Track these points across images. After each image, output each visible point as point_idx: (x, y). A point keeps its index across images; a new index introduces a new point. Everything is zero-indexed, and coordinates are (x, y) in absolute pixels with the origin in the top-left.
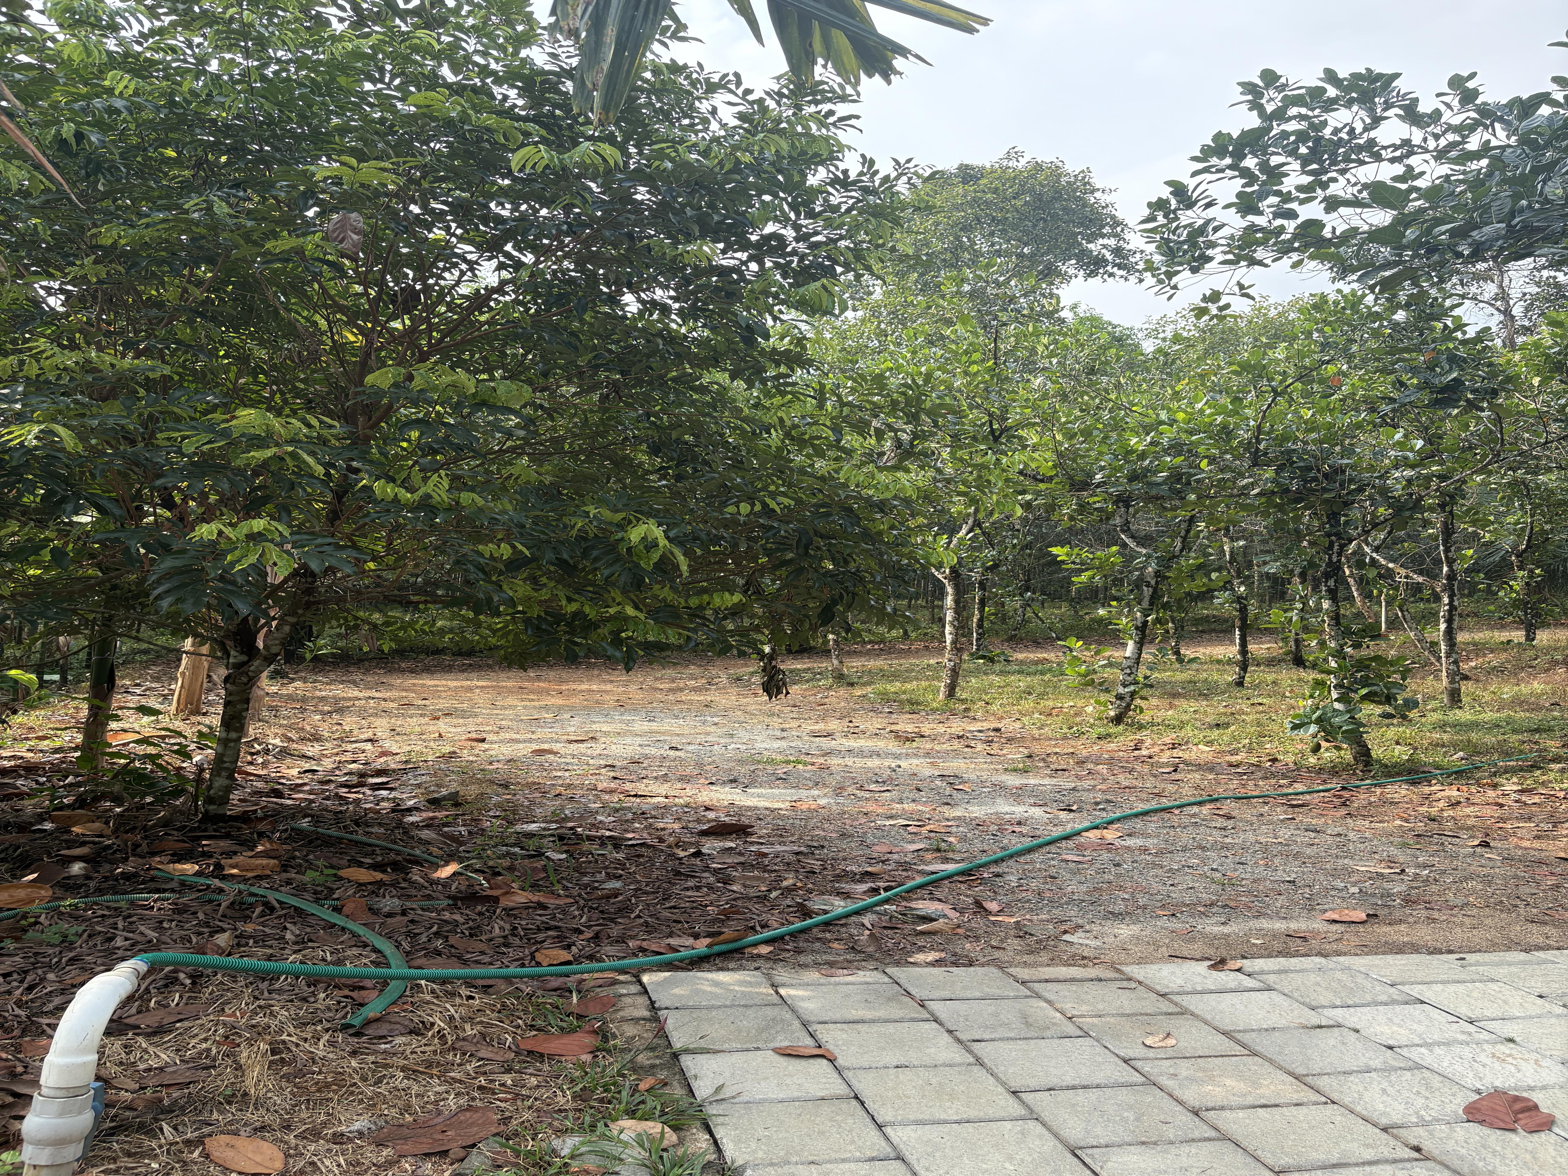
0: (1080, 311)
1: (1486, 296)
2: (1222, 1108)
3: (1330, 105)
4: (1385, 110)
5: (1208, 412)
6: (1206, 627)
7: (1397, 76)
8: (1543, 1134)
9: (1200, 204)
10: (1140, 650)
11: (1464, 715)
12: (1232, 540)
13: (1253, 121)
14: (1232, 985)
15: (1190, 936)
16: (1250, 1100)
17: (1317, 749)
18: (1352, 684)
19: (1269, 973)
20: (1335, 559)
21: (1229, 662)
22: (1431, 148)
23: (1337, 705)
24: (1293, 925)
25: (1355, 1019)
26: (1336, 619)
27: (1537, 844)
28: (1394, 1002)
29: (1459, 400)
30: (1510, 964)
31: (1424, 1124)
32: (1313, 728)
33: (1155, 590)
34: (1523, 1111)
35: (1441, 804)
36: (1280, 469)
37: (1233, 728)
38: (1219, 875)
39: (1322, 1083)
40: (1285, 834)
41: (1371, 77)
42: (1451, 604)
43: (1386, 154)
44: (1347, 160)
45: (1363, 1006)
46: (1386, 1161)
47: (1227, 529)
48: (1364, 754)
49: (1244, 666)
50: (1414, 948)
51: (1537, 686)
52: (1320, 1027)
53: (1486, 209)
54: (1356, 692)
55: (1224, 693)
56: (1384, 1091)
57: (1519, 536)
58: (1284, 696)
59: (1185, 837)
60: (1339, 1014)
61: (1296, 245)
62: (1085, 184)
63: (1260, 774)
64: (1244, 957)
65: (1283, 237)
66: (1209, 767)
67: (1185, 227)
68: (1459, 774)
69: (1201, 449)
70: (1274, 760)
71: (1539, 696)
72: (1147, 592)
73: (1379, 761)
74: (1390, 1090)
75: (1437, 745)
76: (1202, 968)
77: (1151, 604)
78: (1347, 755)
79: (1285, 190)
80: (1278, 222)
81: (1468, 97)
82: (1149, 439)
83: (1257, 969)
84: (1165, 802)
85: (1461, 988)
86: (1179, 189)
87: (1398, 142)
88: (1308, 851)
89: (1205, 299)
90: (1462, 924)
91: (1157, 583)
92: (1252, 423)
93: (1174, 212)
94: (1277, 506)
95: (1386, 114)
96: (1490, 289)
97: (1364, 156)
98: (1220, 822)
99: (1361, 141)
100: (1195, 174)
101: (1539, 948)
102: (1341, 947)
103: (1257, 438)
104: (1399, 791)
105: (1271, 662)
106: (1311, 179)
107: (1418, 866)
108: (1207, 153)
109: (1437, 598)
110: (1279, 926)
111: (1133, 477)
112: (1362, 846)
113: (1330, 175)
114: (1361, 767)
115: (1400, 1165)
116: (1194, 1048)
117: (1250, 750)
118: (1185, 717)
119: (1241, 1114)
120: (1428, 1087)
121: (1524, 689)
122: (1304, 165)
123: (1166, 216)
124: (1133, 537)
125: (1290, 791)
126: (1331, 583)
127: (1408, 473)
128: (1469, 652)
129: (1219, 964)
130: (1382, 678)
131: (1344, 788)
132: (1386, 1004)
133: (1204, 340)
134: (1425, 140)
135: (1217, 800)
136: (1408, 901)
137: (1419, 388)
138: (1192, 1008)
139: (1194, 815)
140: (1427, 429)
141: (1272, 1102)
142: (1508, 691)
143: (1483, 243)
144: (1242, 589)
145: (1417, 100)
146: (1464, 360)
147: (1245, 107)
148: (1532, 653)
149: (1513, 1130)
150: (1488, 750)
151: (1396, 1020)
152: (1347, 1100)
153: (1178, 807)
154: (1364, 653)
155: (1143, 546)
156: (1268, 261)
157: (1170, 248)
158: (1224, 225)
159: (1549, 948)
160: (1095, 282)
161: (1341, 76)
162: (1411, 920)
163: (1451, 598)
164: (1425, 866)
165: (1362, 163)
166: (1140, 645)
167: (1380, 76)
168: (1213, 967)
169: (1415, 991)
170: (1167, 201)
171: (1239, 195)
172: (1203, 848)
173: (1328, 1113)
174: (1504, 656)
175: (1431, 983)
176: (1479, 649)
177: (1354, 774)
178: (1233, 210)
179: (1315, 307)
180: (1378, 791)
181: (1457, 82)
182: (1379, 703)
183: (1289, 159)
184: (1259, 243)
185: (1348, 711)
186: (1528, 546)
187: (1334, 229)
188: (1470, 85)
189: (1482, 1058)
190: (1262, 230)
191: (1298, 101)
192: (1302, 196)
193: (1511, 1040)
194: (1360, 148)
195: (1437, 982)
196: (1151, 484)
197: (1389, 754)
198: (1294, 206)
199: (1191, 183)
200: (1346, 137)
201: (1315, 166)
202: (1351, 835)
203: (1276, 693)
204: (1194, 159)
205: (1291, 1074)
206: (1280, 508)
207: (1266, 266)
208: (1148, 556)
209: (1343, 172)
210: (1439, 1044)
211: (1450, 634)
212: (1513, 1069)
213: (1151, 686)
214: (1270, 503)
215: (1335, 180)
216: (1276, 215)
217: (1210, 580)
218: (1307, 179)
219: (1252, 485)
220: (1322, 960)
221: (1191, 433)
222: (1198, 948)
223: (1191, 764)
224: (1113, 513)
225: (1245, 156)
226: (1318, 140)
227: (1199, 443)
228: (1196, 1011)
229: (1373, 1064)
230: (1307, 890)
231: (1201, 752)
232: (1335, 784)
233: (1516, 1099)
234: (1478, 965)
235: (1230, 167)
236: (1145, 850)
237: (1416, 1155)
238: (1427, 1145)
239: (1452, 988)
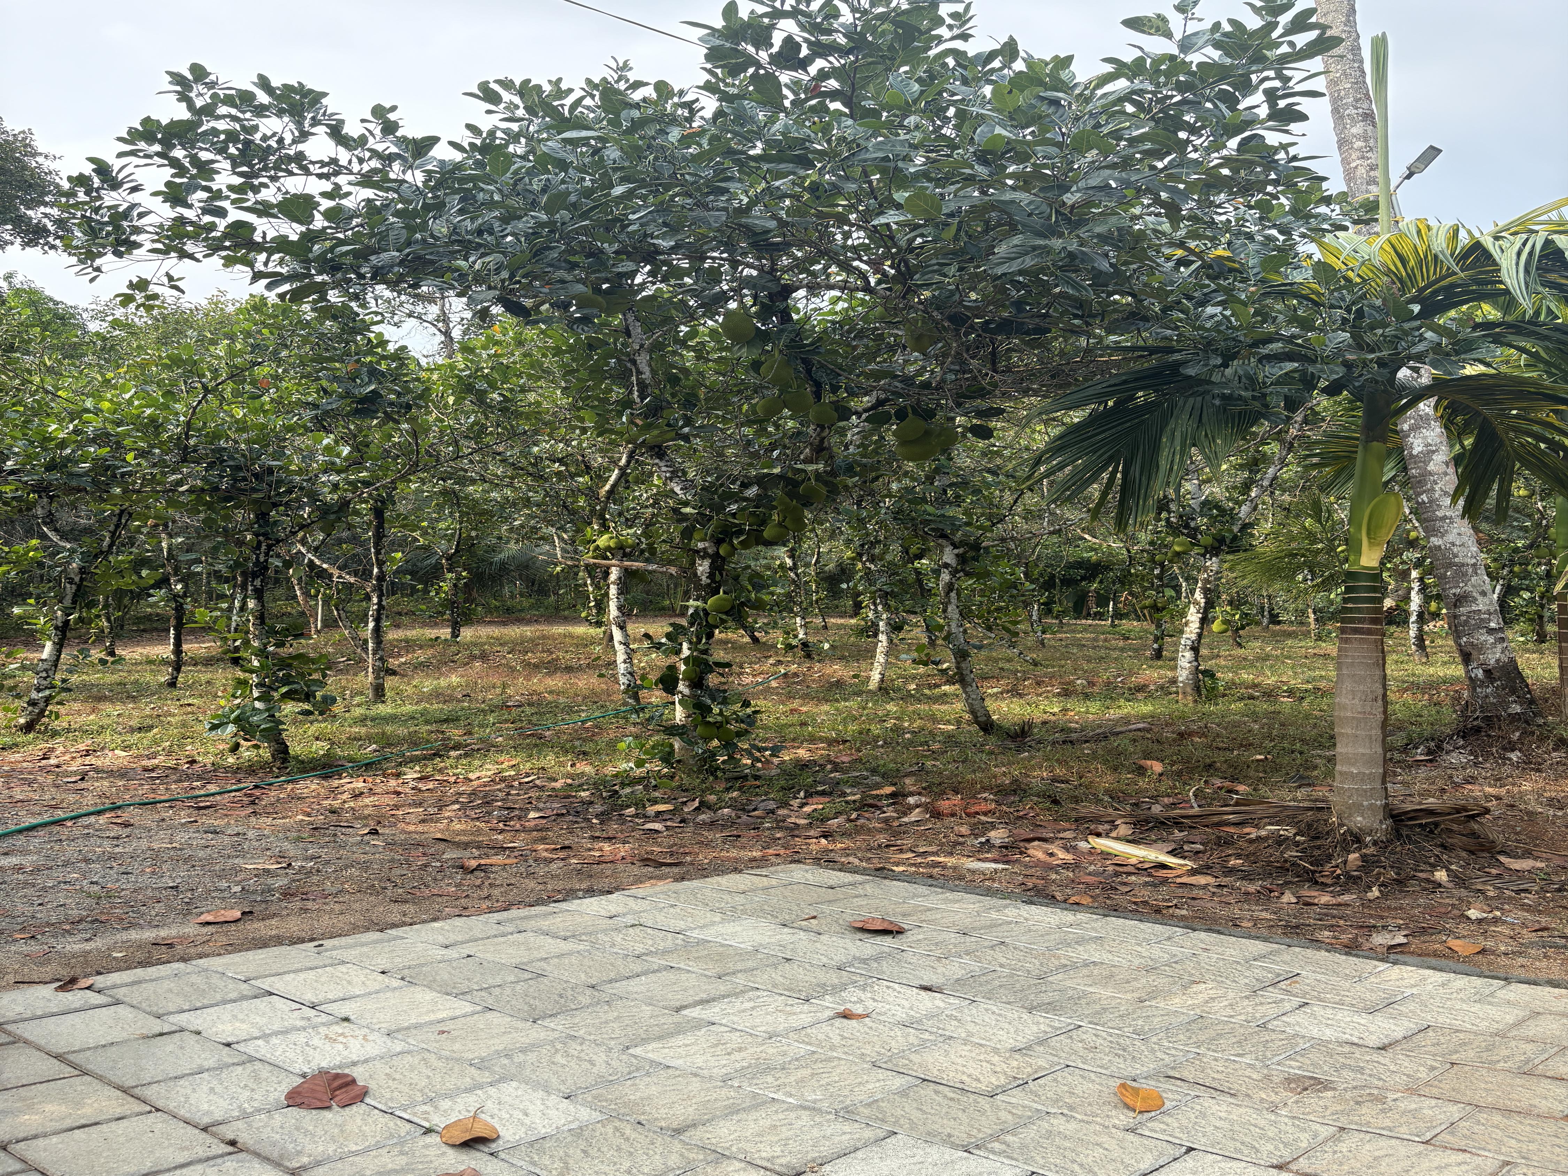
0: (17, 282)
1: (430, 318)
2: (35, 1137)
3: (260, 111)
4: (312, 125)
5: (136, 403)
6: (148, 626)
7: (325, 95)
8: (354, 1107)
9: (126, 186)
10: (59, 652)
11: (383, 709)
12: (170, 536)
13: (182, 113)
14: (77, 1005)
15: (45, 959)
16: (68, 1123)
17: (235, 748)
18: (273, 682)
19: (121, 986)
20: (262, 559)
21: (164, 662)
22: (355, 170)
23: (258, 704)
24: (163, 933)
25: (199, 1022)
26: (261, 618)
27: (420, 828)
28: (243, 998)
29: (377, 411)
30: (363, 945)
31: (245, 1116)
32: (231, 728)
33: (79, 587)
34: (340, 1087)
35: (345, 796)
36: (211, 466)
37: (155, 731)
38: (96, 888)
39: (149, 1093)
40: (181, 837)
41: (302, 90)
42: (379, 603)
43: (315, 169)
44: (277, 168)
45: (212, 1006)
46: (200, 1161)
47: (166, 526)
48: (282, 751)
49: (178, 667)
50: (279, 941)
51: (454, 679)
52: (161, 1034)
53: (383, 236)
54: (276, 690)
55: (153, 694)
56: (212, 1090)
57: (449, 541)
58: (216, 696)
59: (70, 851)
60: (182, 1019)
61: (227, 244)
62: (26, 146)
63: (174, 777)
64: (99, 973)
65: (213, 234)
66: (123, 773)
67: (109, 208)
68: (368, 766)
69: (127, 442)
70: (193, 762)
71: (454, 689)
72: (70, 589)
73: (296, 758)
74: (219, 1089)
75: (355, 739)
76: (47, 991)
77: (74, 602)
78: (266, 753)
79: (215, 188)
80: (207, 219)
81: (389, 128)
82: (71, 427)
83: (109, 984)
84: (60, 814)
85: (311, 974)
86: (102, 169)
87: (327, 160)
88: (201, 854)
89: (131, 285)
90: (332, 910)
91: (82, 579)
92: (182, 418)
93: (98, 190)
94: (206, 503)
95: (313, 130)
96: (434, 310)
97: (293, 167)
98: (116, 831)
99: (292, 153)
100: (120, 155)
101: (394, 926)
102: (206, 949)
103: (187, 434)
104: (311, 786)
105: (209, 662)
106: (242, 180)
107: (306, 859)
108: (134, 136)
109: (368, 598)
110: (149, 935)
111: (51, 467)
112: (257, 844)
113: (262, 180)
114: (278, 764)
115: (211, 1163)
116: (18, 1078)
117: (169, 753)
118: (106, 721)
119: (55, 1139)
120: (257, 1078)
121: (443, 682)
122: (234, 165)
123: (87, 193)
124: (56, 530)
125: (202, 792)
126: (257, 582)
127: (334, 478)
128: (400, 649)
129: (68, 984)
130: (303, 675)
131: (256, 787)
132: (235, 1001)
133: (157, 329)
134: (350, 162)
135: (119, 807)
136: (287, 894)
137: (341, 397)
138: (26, 1035)
139: (87, 827)
140: (355, 436)
141: (93, 1121)
142: (428, 685)
143: (382, 267)
144: (179, 587)
145: (341, 122)
146: (383, 374)
147: (174, 97)
148: (454, 649)
149: (328, 1108)
150: (401, 741)
151: (240, 1016)
152: (172, 1105)
153: (72, 818)
154: (284, 651)
155: (67, 540)
156: (199, 256)
157: (90, 227)
158: (150, 212)
159: (404, 924)
160: (35, 252)
161: (274, 84)
162: (284, 913)
163: (380, 598)
164: (312, 858)
165: (291, 173)
166: (59, 647)
167: (311, 91)
168: (61, 988)
169: (265, 984)
170: (89, 178)
171: (168, 184)
172: (87, 861)
173: (149, 1122)
174: (430, 652)
175: (285, 973)
176: (409, 645)
177: (271, 771)
178: (160, 198)
179: (255, 308)
180: (290, 787)
181: (379, 112)
182: (299, 700)
183: (219, 157)
184: (189, 236)
185: (267, 710)
186: (457, 551)
187: (264, 233)
188: (392, 116)
189: (316, 1041)
190: (192, 223)
191: (229, 101)
192: (234, 196)
193: (346, 1019)
194: (290, 159)
195: (288, 972)
196: (71, 475)
197: (306, 751)
198: (226, 204)
199: (116, 164)
200: (275, 145)
201: (245, 169)
202: (251, 834)
203: (207, 693)
204: (120, 139)
205: (118, 1088)
206: (210, 506)
207: (198, 260)
208: (72, 551)
209: (274, 179)
210: (276, 1033)
211: (377, 630)
212: (341, 1047)
213: (69, 690)
214: (199, 500)
215: (266, 186)
216: (205, 211)
217: (141, 577)
218: (237, 181)
219: (180, 483)
220: (181, 965)
221: (119, 425)
222: (49, 971)
223: (103, 771)
224: (35, 504)
225: (174, 146)
226: (248, 143)
227: (127, 434)
228: (31, 1038)
229: (206, 1064)
230: (189, 895)
231: (117, 758)
232: (249, 783)
233: (337, 1076)
234: (334, 948)
235: (158, 154)
236: (19, 869)
237: (230, 1149)
238: (244, 1138)
239: (302, 976)
